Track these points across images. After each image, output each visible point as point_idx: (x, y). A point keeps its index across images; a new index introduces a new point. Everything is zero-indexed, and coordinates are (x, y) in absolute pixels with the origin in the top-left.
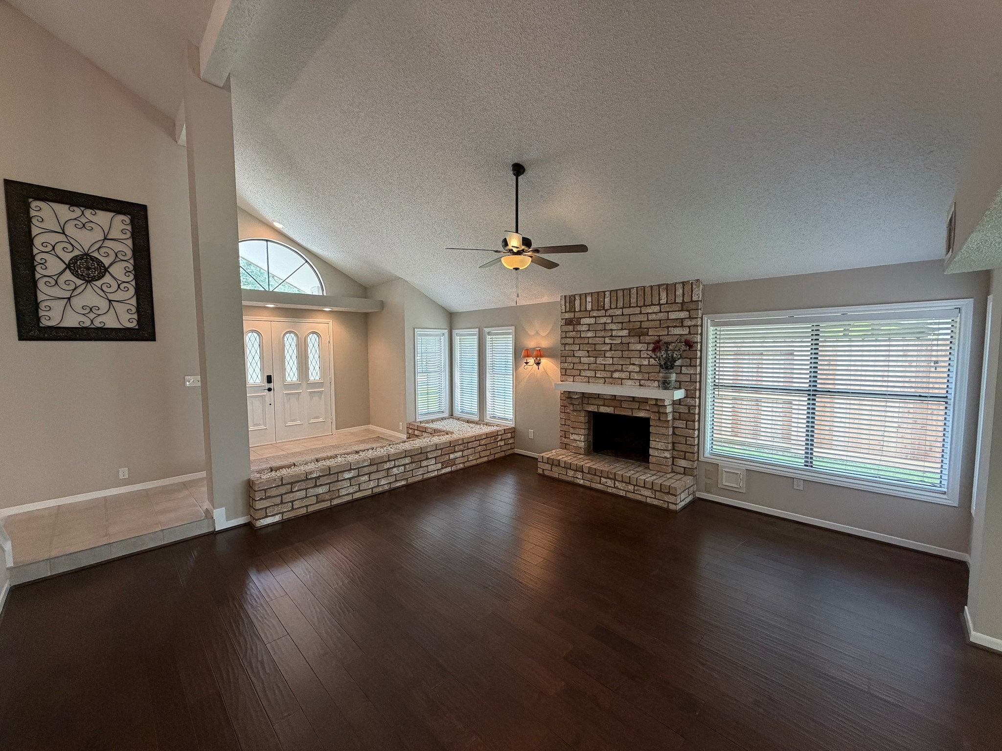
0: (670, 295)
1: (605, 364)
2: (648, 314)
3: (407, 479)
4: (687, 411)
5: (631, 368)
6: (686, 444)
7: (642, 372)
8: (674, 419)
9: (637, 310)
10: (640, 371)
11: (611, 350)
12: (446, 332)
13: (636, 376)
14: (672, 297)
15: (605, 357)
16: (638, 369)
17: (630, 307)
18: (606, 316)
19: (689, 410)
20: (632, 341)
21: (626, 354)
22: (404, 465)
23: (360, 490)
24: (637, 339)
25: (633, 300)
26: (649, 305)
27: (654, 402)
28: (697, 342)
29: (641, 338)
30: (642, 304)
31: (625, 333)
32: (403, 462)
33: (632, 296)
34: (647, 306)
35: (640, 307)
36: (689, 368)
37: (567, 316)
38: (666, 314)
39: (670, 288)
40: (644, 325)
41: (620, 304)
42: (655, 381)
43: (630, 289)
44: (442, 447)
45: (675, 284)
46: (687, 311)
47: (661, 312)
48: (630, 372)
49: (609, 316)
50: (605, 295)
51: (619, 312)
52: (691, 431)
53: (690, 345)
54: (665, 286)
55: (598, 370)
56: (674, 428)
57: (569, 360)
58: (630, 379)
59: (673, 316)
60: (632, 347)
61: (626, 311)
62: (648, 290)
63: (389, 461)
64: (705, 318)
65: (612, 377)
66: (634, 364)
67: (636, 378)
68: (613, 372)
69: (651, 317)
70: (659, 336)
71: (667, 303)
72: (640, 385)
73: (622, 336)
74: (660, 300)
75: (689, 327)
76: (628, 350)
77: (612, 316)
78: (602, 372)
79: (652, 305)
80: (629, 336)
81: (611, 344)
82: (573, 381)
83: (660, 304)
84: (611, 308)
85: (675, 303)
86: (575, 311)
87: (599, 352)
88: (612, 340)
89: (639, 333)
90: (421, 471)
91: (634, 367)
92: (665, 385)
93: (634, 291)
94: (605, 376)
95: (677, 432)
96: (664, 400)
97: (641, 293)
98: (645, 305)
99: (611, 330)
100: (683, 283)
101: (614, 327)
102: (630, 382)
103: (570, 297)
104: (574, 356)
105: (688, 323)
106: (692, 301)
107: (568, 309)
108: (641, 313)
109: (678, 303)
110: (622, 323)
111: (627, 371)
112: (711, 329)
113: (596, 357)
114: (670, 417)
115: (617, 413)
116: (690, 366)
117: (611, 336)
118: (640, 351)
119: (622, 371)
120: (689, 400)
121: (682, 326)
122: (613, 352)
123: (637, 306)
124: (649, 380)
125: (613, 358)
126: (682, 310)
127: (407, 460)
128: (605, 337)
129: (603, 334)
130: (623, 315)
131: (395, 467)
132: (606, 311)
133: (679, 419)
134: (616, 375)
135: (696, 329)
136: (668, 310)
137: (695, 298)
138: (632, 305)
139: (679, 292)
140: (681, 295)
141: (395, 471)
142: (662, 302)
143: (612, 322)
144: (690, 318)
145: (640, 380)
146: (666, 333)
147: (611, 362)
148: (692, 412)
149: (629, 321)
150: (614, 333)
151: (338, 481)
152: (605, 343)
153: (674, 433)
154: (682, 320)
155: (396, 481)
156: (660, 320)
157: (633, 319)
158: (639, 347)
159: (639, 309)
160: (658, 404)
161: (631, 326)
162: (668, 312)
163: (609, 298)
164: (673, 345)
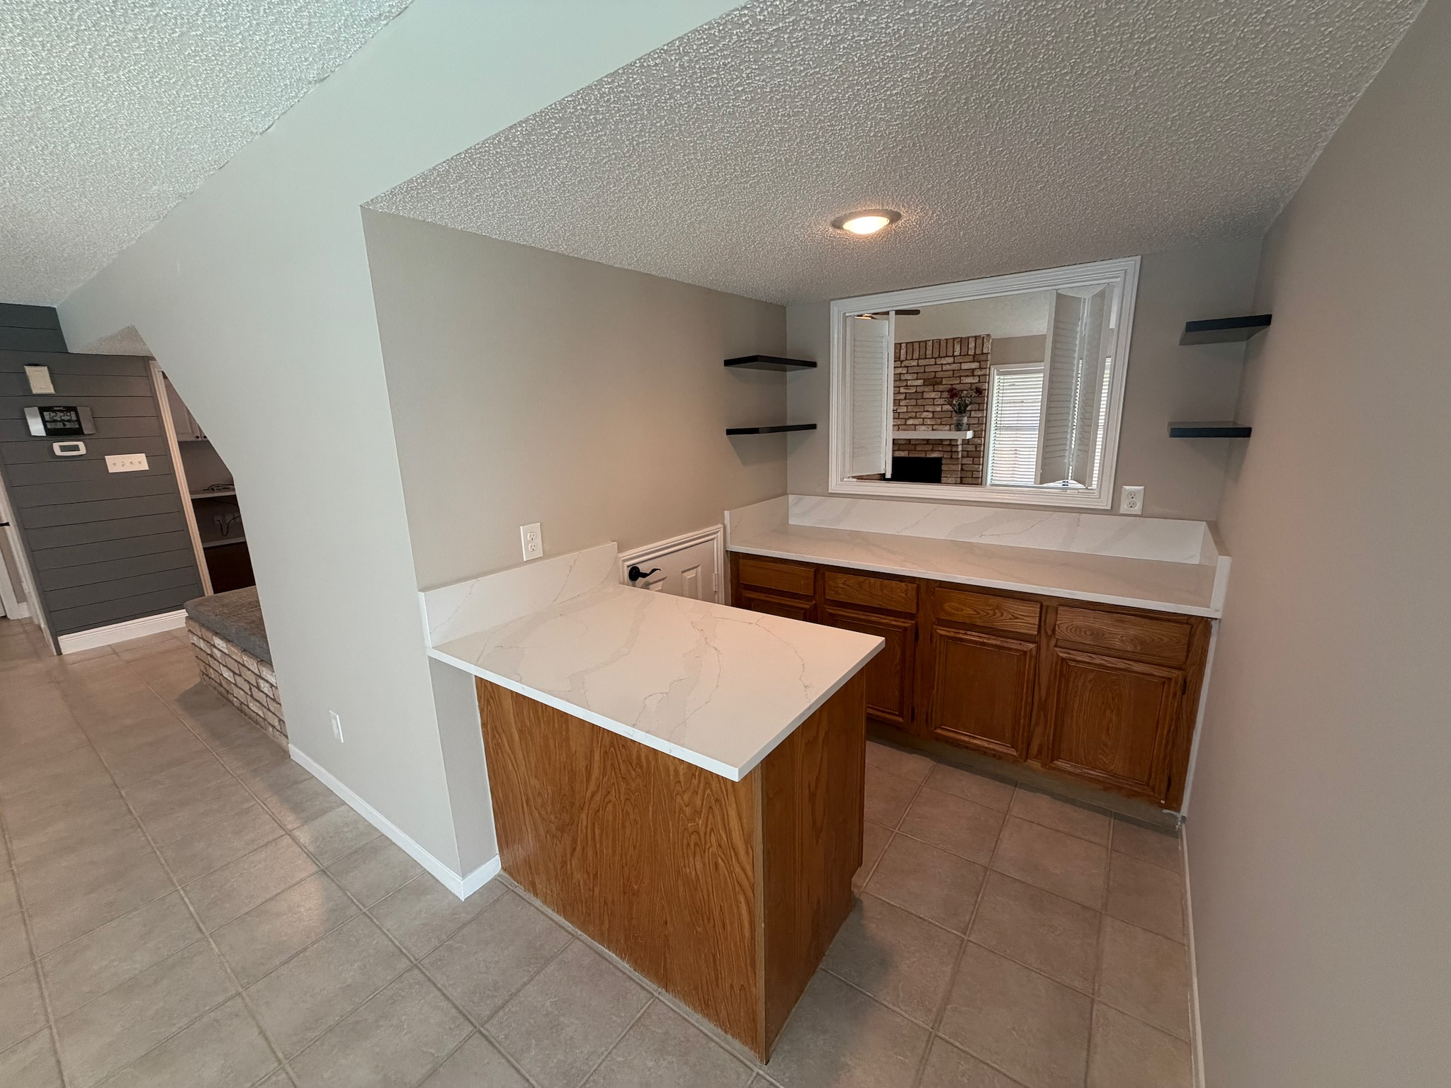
2: (942, 364)
4: (974, 449)
5: (925, 414)
6: (972, 477)
7: (935, 418)
8: (963, 457)
9: (932, 361)
10: (933, 417)
11: (905, 399)
13: (929, 422)
14: (964, 349)
15: (899, 405)
16: (931, 415)
17: (925, 358)
18: (901, 367)
19: (976, 448)
20: (926, 389)
21: (920, 402)
24: (931, 388)
25: (929, 352)
26: (944, 357)
27: (948, 443)
28: (985, 390)
29: (936, 387)
30: (937, 355)
31: (920, 382)
33: (928, 348)
34: (941, 357)
35: (936, 358)
36: (977, 412)
38: (959, 365)
39: (963, 341)
40: (939, 375)
41: (916, 356)
42: (946, 425)
43: (926, 342)
45: (968, 338)
46: (978, 362)
47: (954, 363)
48: (923, 419)
49: (905, 367)
50: (901, 346)
51: (915, 363)
52: (977, 466)
53: (979, 392)
54: (959, 339)
56: (962, 465)
58: (923, 424)
59: (965, 366)
60: (926, 395)
61: (922, 362)
62: (943, 344)
64: (992, 369)
65: (906, 424)
66: (928, 411)
67: (929, 423)
68: (906, 419)
69: (945, 368)
70: (952, 385)
71: (960, 355)
72: (933, 430)
73: (916, 386)
74: (954, 352)
75: (979, 376)
76: (923, 398)
77: (908, 367)
79: (947, 356)
80: (924, 385)
81: (906, 393)
83: (953, 356)
84: (906, 359)
85: (968, 355)
88: (907, 389)
89: (933, 382)
91: (927, 413)
92: (959, 427)
93: (930, 344)
94: (899, 423)
95: (964, 468)
96: (956, 440)
97: (936, 345)
98: (939, 357)
99: (907, 380)
100: (976, 338)
101: (908, 377)
102: (923, 427)
105: (978, 373)
106: (983, 353)
108: (936, 364)
109: (970, 355)
110: (917, 373)
111: (920, 418)
112: (997, 377)
114: (960, 455)
115: (911, 455)
116: (979, 410)
117: (907, 386)
118: (934, 399)
119: (916, 418)
120: (976, 439)
121: (973, 376)
122: (908, 401)
123: (932, 358)
124: (941, 424)
125: (907, 406)
126: (974, 361)
130: (918, 365)
132: (902, 362)
133: (968, 457)
134: (910, 422)
135: (985, 378)
136: (961, 361)
137: (985, 351)
138: (927, 357)
139: (972, 345)
140: (973, 348)
142: (956, 354)
143: (907, 373)
144: (980, 368)
145: (933, 425)
146: (958, 382)
147: (905, 410)
148: (978, 449)
149: (925, 372)
150: (909, 383)
153: (962, 470)
154: (973, 370)
156: (953, 371)
157: (928, 369)
158: (933, 395)
159: (934, 360)
160: (952, 443)
161: (926, 376)
162: (961, 363)
163: (905, 350)
164: (965, 392)
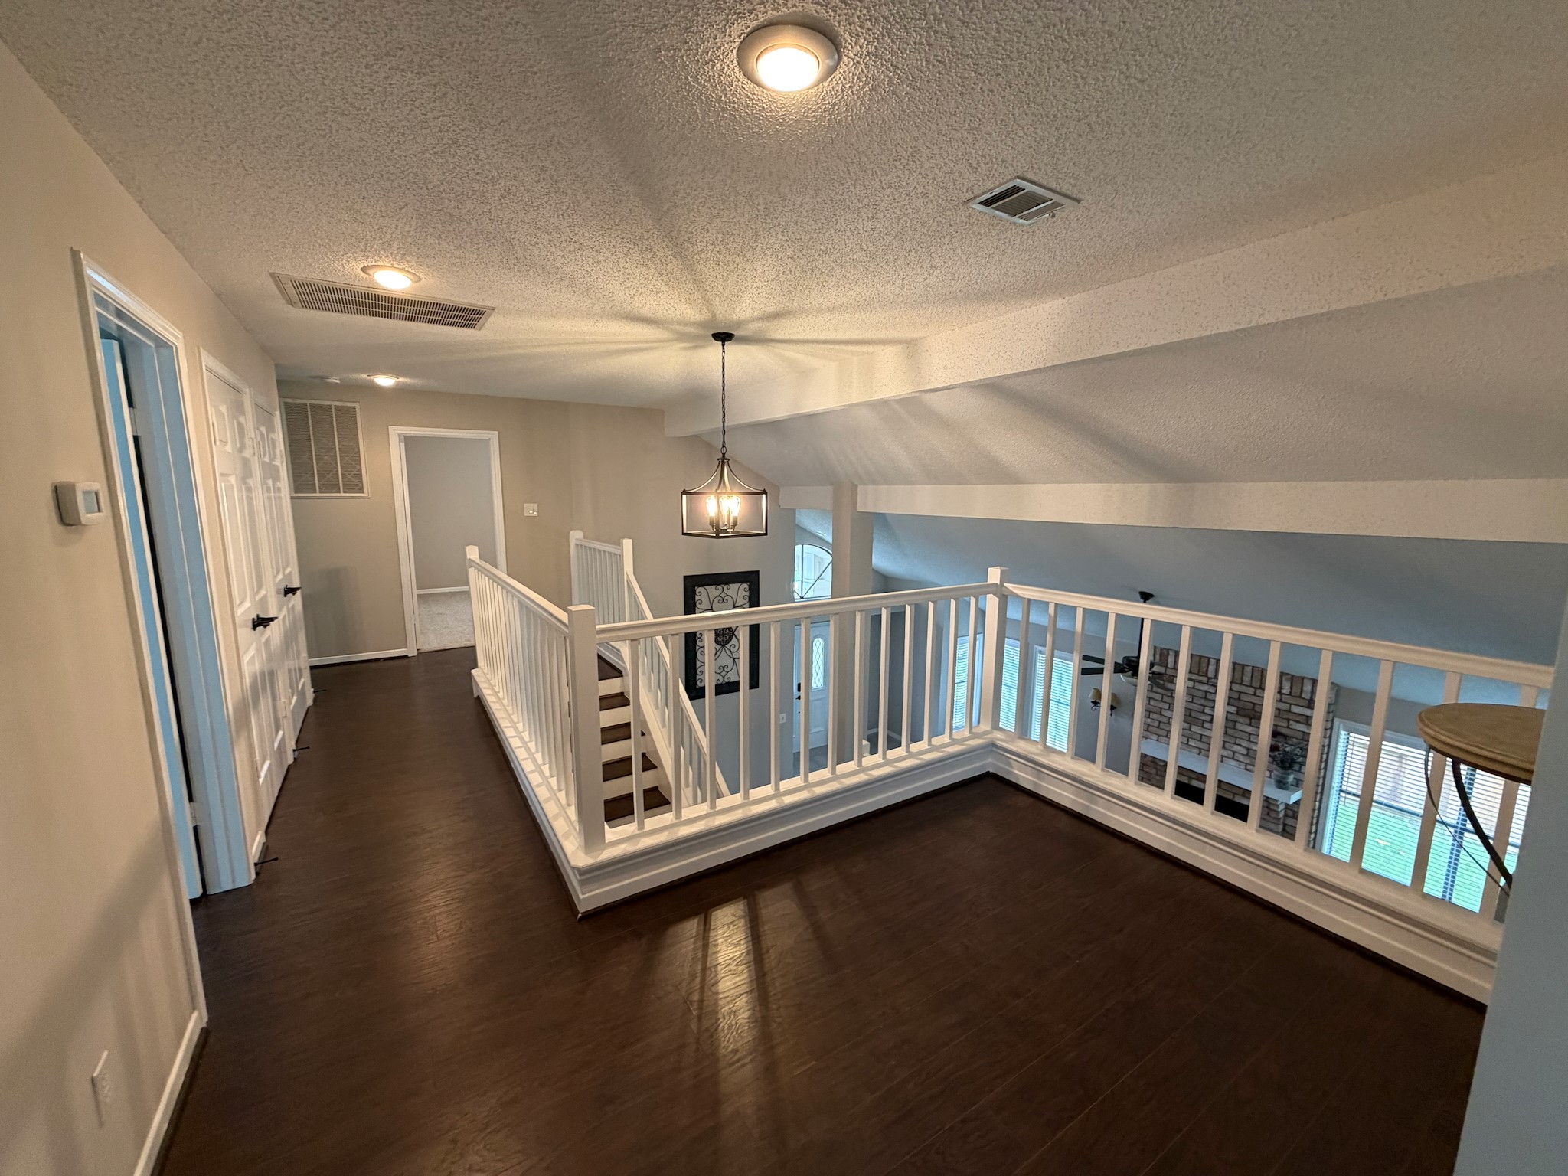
0: (1294, 688)
1: (1201, 735)
5: (1236, 748)
7: (1250, 756)
8: (1286, 815)
9: (1251, 691)
10: (1247, 755)
13: (1242, 758)
14: (1297, 691)
15: (1202, 727)
16: (1244, 752)
17: (1241, 684)
20: (1241, 719)
21: (1230, 732)
24: (1247, 720)
25: (1247, 679)
29: (1253, 720)
30: (1258, 686)
33: (1246, 673)
35: (1255, 688)
38: (1288, 705)
39: (1296, 680)
43: (1243, 666)
45: (1303, 678)
47: (1281, 701)
48: (1234, 752)
49: (1213, 685)
50: (1209, 661)
54: (1290, 676)
55: (1192, 738)
57: (1153, 716)
58: (1233, 758)
59: (1295, 709)
60: (1238, 726)
64: (1337, 721)
66: (1240, 745)
67: (1241, 760)
70: (1276, 726)
71: (1290, 694)
72: (1246, 769)
74: (1281, 688)
76: (1234, 729)
78: (1197, 742)
80: (1237, 714)
82: (1158, 740)
83: (1280, 693)
85: (1300, 697)
86: (1166, 667)
87: (1196, 720)
89: (1250, 714)
91: (1240, 748)
93: (1248, 670)
94: (1201, 747)
96: (1276, 801)
97: (1257, 674)
98: (1260, 688)
102: (1233, 763)
103: (1161, 649)
104: (1161, 714)
108: (1254, 695)
109: (1304, 699)
111: (1230, 750)
112: (1343, 734)
113: (1191, 724)
114: (1281, 815)
118: (1250, 734)
120: (1308, 802)
123: (1251, 686)
128: (1204, 706)
129: (1202, 701)
132: (1209, 678)
133: (1293, 817)
136: (1291, 702)
138: (1244, 683)
139: (1307, 688)
140: (1309, 692)
142: (1284, 691)
145: (1246, 764)
146: (1285, 725)
149: (1239, 699)
152: (1203, 712)
154: (1308, 718)
156: (1279, 710)
157: (1243, 697)
158: (1249, 729)
159: (1253, 690)
161: (1241, 705)
162: (1291, 704)
163: (1215, 666)
164: (1295, 740)
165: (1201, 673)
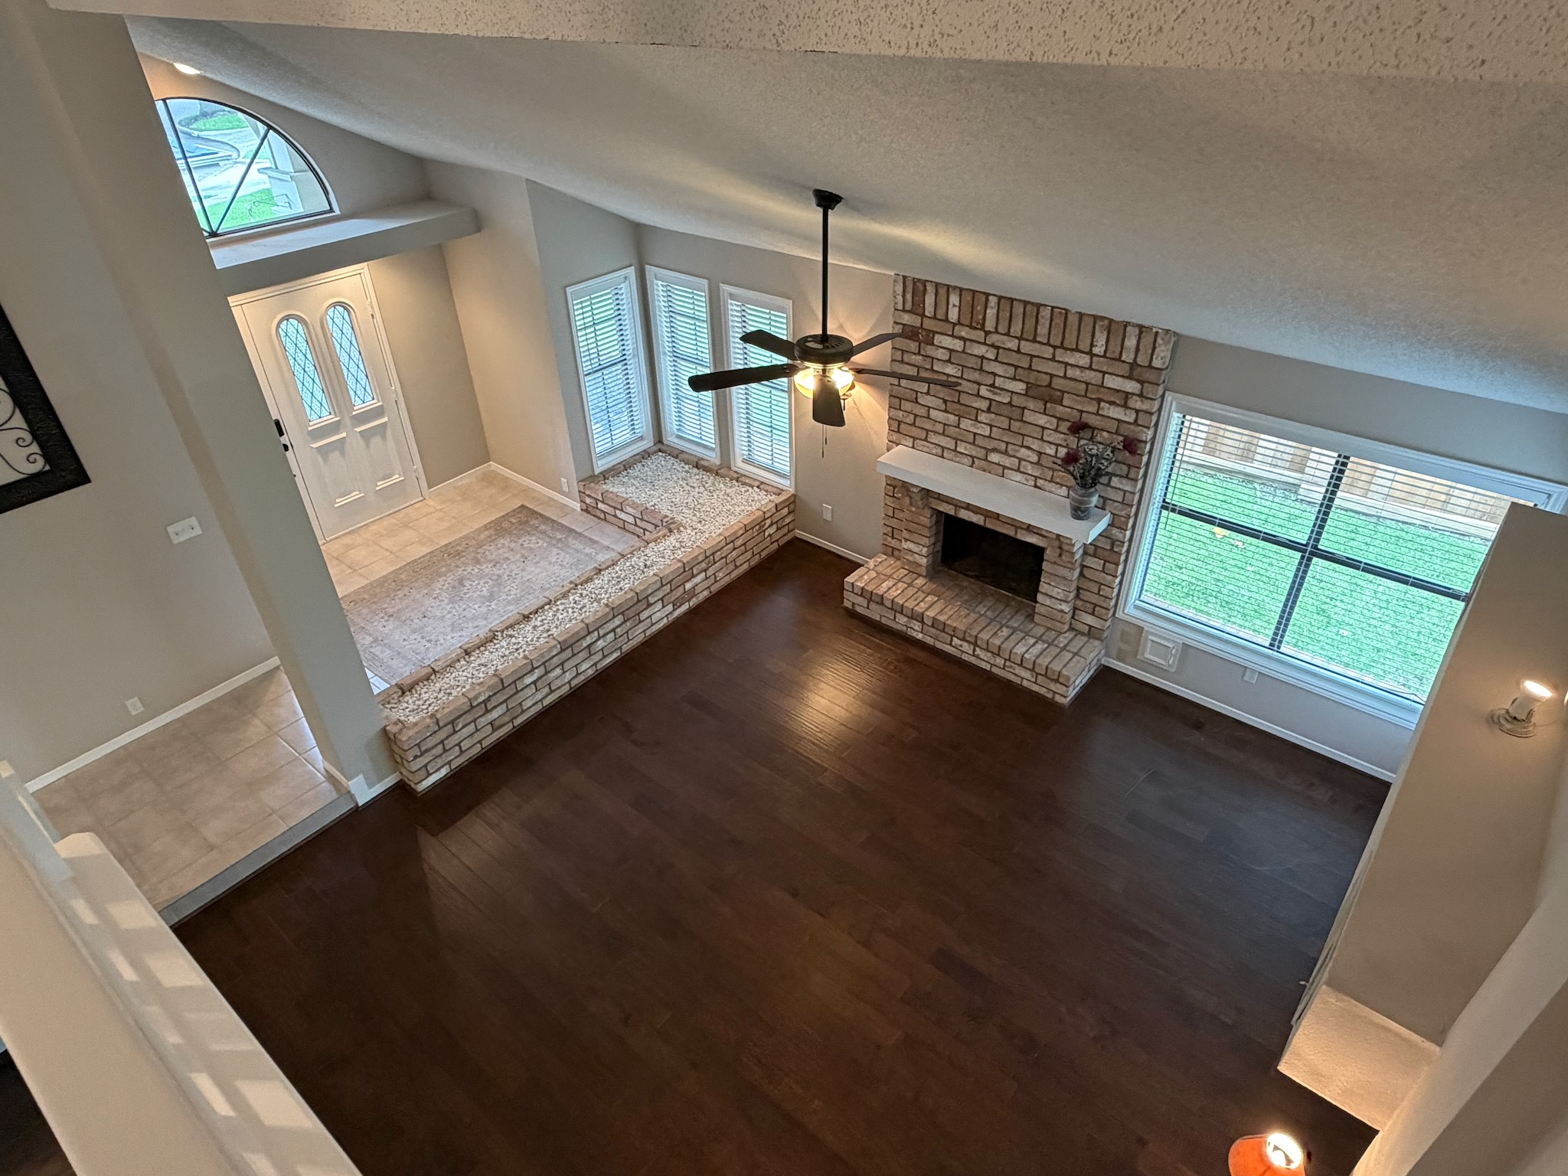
0: (1112, 343)
1: (975, 434)
2: (1067, 364)
3: (620, 648)
4: (1108, 547)
5: (1023, 453)
6: (1098, 594)
7: (1041, 465)
8: (1085, 555)
9: (1048, 352)
10: (1038, 463)
11: (989, 410)
12: (631, 272)
13: (1030, 469)
14: (1114, 348)
15: (976, 420)
16: (1034, 458)
17: (1034, 341)
18: (985, 344)
19: (1112, 547)
20: (1031, 404)
21: (1016, 425)
22: (614, 630)
23: (552, 691)
24: (1040, 405)
25: (1043, 330)
26: (1072, 350)
28: (1146, 442)
29: (1049, 405)
30: (1058, 343)
31: (1019, 387)
32: (611, 626)
33: (1041, 320)
34: (1067, 349)
35: (1055, 347)
36: (1124, 481)
37: (907, 319)
38: (1101, 375)
39: (1115, 328)
40: (1058, 383)
41: (1016, 329)
42: (1062, 485)
43: (1038, 306)
44: (671, 578)
45: (1126, 324)
46: (1138, 381)
47: (1090, 368)
48: (1020, 460)
49: (993, 346)
50: (987, 300)
51: (1012, 344)
52: (1110, 578)
53: (1131, 445)
54: (1106, 322)
55: (961, 441)
56: (1083, 566)
57: (907, 406)
58: (1018, 470)
59: (1111, 382)
60: (1029, 417)
61: (1026, 347)
62: (1073, 320)
63: (589, 633)
64: (1169, 397)
65: (986, 460)
66: (1029, 448)
67: (1030, 472)
68: (988, 451)
69: (1070, 373)
70: (1081, 412)
71: (1104, 356)
72: (1036, 486)
73: (1012, 392)
74: (1092, 345)
75: (1137, 411)
76: (1021, 420)
77: (998, 348)
78: (968, 446)
79: (1077, 350)
80: (1026, 395)
81: (991, 400)
82: (913, 447)
83: (1090, 353)
84: (997, 332)
85: (1119, 359)
86: (923, 315)
87: (967, 409)
88: (995, 394)
89: (1046, 394)
90: (641, 627)
91: (1029, 453)
92: (1079, 512)
93: (1046, 313)
94: (974, 453)
95: (1086, 572)
97: (1059, 321)
98: (1062, 346)
99: (995, 375)
100: (1141, 328)
101: (999, 369)
102: (1019, 477)
103: (915, 281)
104: (917, 402)
105: (1136, 403)
106: (1150, 366)
107: (909, 306)
108: (1053, 359)
109: (1124, 362)
110: (1016, 367)
111: (1014, 456)
112: (1176, 417)
113: (960, 417)
114: (1078, 556)
115: (988, 525)
116: (1127, 477)
117: (993, 385)
118: (1044, 428)
119: (1006, 453)
120: (1115, 531)
121: (1125, 406)
122: (993, 416)
123: (1048, 344)
124: (1051, 481)
125: (991, 426)
126: (1130, 377)
127: (617, 621)
128: (979, 384)
129: (975, 376)
130: (1018, 351)
131: (599, 638)
132: (987, 333)
133: (1095, 556)
134: (994, 457)
135: (1149, 417)
136: (1104, 369)
137: (1157, 363)
138: (1038, 339)
139: (1131, 342)
140: (1133, 350)
141: (601, 644)
142: (1096, 350)
143: (996, 360)
144: (1141, 395)
145: (1036, 477)
146: (1093, 409)
147: (987, 433)
148: (1116, 550)
149: (1030, 368)
150: (999, 382)
151: (518, 692)
152: (978, 395)
153: (1081, 574)
154: (1127, 395)
155: (604, 657)
156: (1087, 384)
157: (1037, 365)
158: (1042, 420)
159: (1051, 350)
160: (1061, 543)
161: (1032, 377)
162: (1104, 373)
163: (995, 311)
164: (1105, 434)
165: (974, 324)
